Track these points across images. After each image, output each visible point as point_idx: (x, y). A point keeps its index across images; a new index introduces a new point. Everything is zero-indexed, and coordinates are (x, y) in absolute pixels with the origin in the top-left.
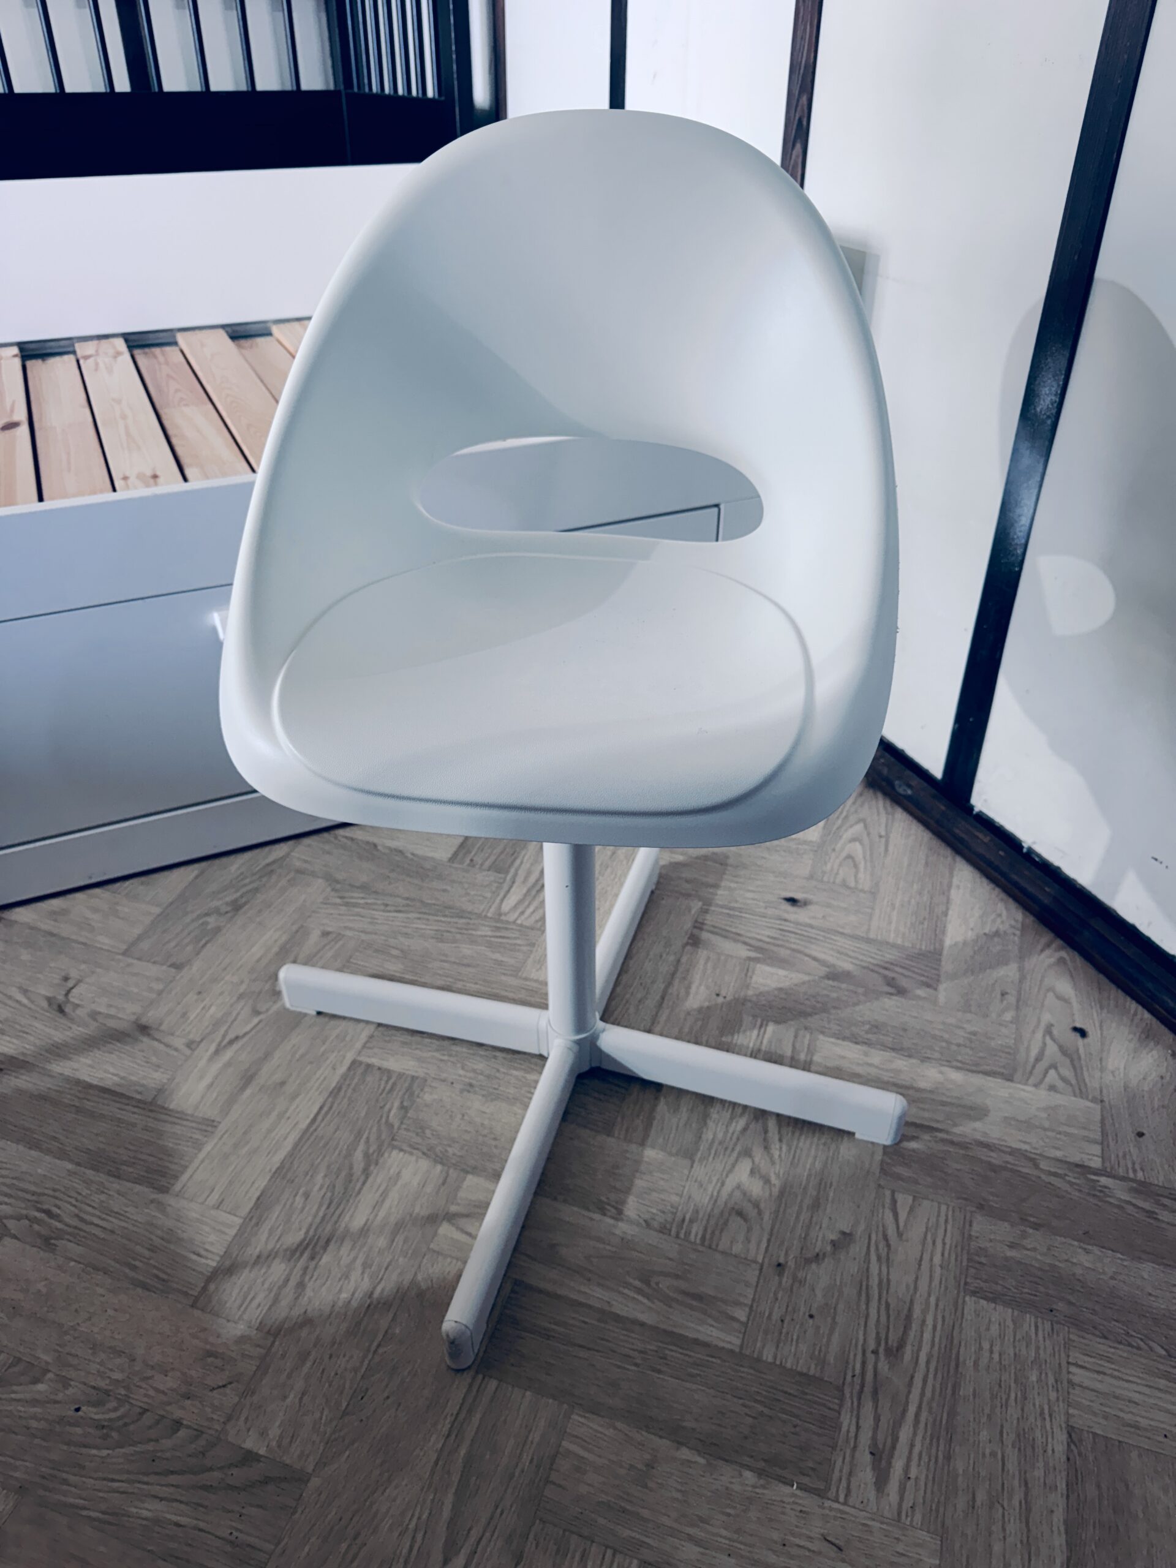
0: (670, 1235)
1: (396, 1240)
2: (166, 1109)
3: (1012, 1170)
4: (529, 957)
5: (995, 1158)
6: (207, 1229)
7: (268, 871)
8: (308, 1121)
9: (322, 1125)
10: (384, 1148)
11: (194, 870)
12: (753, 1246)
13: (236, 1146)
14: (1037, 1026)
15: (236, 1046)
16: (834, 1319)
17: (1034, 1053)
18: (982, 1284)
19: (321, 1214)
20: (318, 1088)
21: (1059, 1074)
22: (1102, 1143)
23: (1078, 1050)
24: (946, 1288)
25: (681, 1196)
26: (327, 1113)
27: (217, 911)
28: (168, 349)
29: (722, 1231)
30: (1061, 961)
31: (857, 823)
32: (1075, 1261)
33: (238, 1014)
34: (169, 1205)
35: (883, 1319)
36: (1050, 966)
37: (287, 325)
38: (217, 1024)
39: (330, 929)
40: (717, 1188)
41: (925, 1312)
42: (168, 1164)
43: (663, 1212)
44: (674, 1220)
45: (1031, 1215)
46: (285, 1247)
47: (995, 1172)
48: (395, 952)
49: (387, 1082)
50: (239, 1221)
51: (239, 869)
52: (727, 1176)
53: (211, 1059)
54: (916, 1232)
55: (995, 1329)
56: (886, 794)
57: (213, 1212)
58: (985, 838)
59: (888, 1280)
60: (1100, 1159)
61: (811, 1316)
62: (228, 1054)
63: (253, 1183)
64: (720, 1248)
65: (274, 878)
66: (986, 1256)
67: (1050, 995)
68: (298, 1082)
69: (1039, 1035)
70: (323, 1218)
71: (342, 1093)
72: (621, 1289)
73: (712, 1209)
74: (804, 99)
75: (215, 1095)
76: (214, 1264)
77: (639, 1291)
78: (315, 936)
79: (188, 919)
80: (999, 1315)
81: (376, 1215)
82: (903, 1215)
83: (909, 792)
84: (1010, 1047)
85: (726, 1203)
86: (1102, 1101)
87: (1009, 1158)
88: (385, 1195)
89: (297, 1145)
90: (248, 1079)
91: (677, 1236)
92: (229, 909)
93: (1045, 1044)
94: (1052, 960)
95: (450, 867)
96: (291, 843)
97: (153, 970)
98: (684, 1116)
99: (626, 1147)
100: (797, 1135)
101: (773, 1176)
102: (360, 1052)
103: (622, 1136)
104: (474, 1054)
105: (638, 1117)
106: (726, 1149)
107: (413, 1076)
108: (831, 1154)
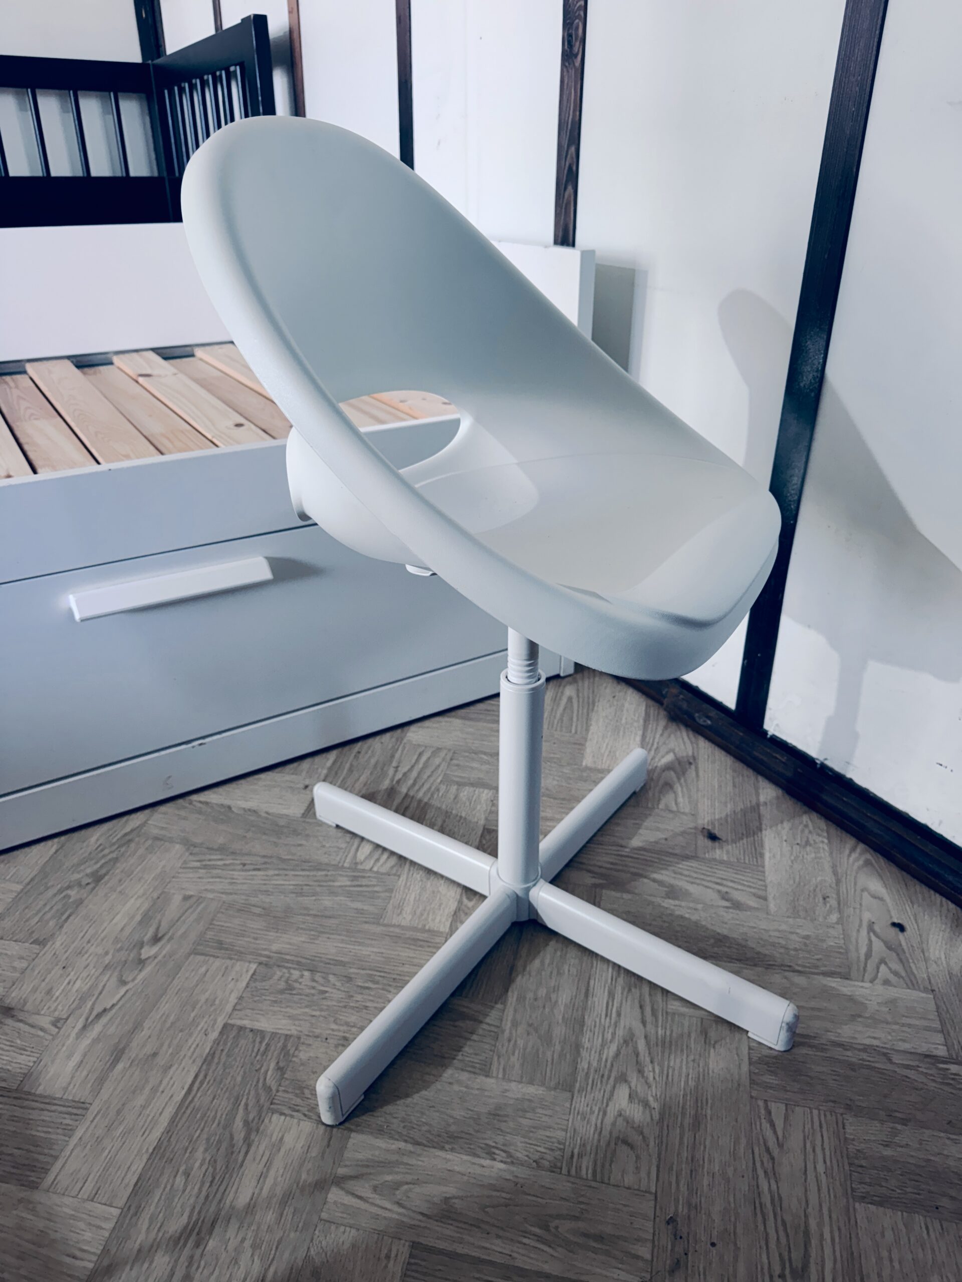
0: (561, 1173)
1: (285, 1213)
2: (34, 1095)
3: (869, 1068)
4: (389, 903)
5: (851, 1056)
6: (81, 1225)
7: (127, 840)
8: (183, 1092)
9: (199, 1095)
10: (263, 1115)
11: (53, 844)
12: (643, 1174)
13: (109, 1128)
14: (860, 925)
15: (104, 1020)
16: (735, 1244)
17: (863, 950)
18: (868, 1188)
19: (204, 1193)
20: (191, 1058)
21: (890, 969)
22: (942, 1031)
23: (901, 945)
24: (835, 1197)
25: (566, 1131)
26: (202, 1083)
27: (79, 884)
28: (18, 377)
29: (612, 1162)
30: (867, 863)
31: (667, 753)
32: (945, 1152)
33: (104, 986)
34: (40, 1203)
35: (783, 1240)
36: (859, 868)
37: (127, 355)
38: (83, 999)
39: (191, 893)
40: (600, 1117)
41: (820, 1225)
42: (36, 1156)
43: (552, 1150)
44: (563, 1156)
45: (896, 1111)
46: (167, 1236)
47: (854, 1070)
48: (257, 911)
49: (261, 1043)
50: (116, 1212)
51: (97, 840)
52: (607, 1106)
53: (79, 1036)
54: (795, 1141)
55: (889, 1235)
56: (687, 726)
57: (89, 1205)
58: (783, 758)
59: (779, 1195)
60: (945, 1048)
61: (713, 1244)
62: (97, 1028)
63: (129, 1168)
64: (612, 1181)
65: (133, 845)
66: (864, 1159)
67: (865, 894)
68: (170, 1051)
69: (864, 932)
70: (207, 1197)
71: (216, 1060)
72: (521, 1239)
73: (599, 1141)
74: (573, 149)
75: (85, 1073)
76: (91, 1266)
77: (540, 1239)
78: (177, 899)
79: (50, 893)
80: (888, 1218)
81: (261, 1189)
82: (779, 1124)
83: (709, 722)
84: (841, 947)
85: (611, 1133)
86: (933, 991)
87: (864, 1056)
88: (268, 1165)
89: (173, 1121)
90: (117, 1054)
91: (569, 1174)
92: (90, 881)
93: (870, 941)
94: (861, 862)
95: (304, 822)
96: (147, 812)
97: (14, 949)
98: (558, 1047)
99: (506, 1086)
100: (666, 1055)
101: (651, 1099)
102: (231, 1015)
103: (500, 1076)
104: (345, 1007)
105: (513, 1054)
106: (603, 1076)
107: (287, 1035)
108: (701, 1070)
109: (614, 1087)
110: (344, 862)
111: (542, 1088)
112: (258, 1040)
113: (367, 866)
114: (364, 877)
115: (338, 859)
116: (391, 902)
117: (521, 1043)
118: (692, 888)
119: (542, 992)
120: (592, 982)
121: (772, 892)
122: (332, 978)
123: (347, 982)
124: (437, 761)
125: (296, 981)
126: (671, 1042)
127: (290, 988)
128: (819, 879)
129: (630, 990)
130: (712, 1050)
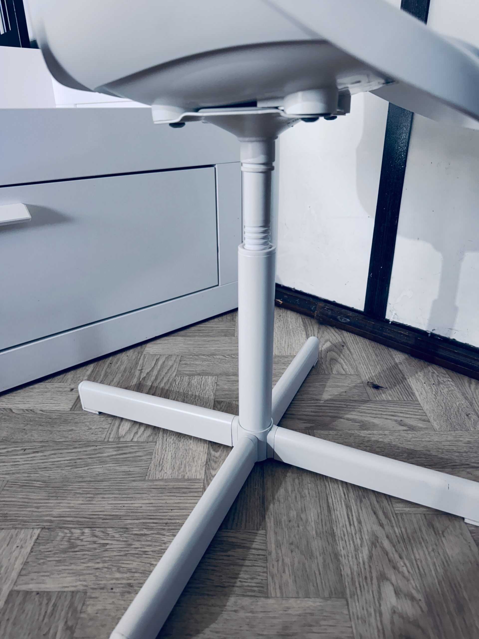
4: (151, 463)
49: (47, 604)
52: (380, 605)
83: (348, 320)
95: (73, 413)
98: (320, 560)
99: (285, 604)
100: (410, 548)
101: (414, 592)
102: (16, 582)
103: (279, 595)
104: (126, 555)
105: (284, 572)
106: (366, 578)
107: (73, 592)
108: (443, 558)
109: (379, 587)
110: (109, 438)
111: (318, 600)
112: (45, 601)
113: (129, 438)
114: (127, 447)
115: (103, 436)
116: (153, 462)
117: (288, 560)
118: (376, 421)
119: (293, 514)
120: (330, 501)
121: (431, 416)
122: (110, 531)
123: (125, 532)
124: (170, 363)
125: (78, 539)
126: (408, 537)
127: (72, 546)
128: (458, 403)
129: (361, 501)
130: (443, 539)
